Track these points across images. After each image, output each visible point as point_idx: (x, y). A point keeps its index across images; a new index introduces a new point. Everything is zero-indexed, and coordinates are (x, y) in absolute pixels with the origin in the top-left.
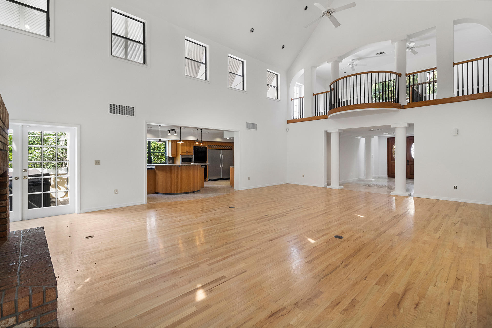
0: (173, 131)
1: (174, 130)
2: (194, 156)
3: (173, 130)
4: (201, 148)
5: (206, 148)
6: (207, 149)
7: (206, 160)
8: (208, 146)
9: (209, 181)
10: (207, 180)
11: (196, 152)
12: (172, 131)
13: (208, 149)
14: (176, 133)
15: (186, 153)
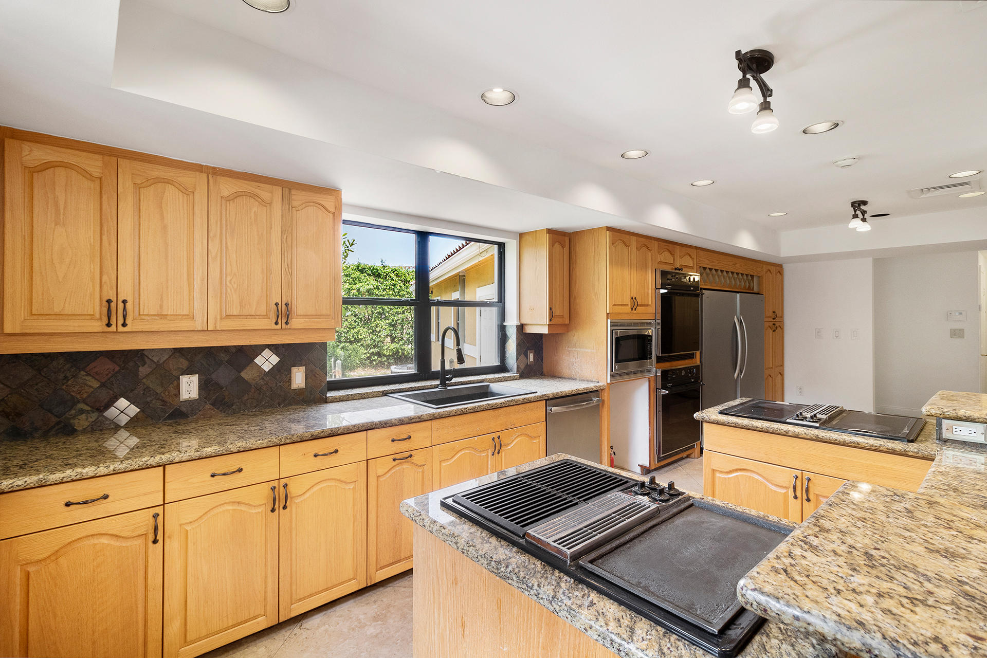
13: (701, 289)
15: (629, 307)
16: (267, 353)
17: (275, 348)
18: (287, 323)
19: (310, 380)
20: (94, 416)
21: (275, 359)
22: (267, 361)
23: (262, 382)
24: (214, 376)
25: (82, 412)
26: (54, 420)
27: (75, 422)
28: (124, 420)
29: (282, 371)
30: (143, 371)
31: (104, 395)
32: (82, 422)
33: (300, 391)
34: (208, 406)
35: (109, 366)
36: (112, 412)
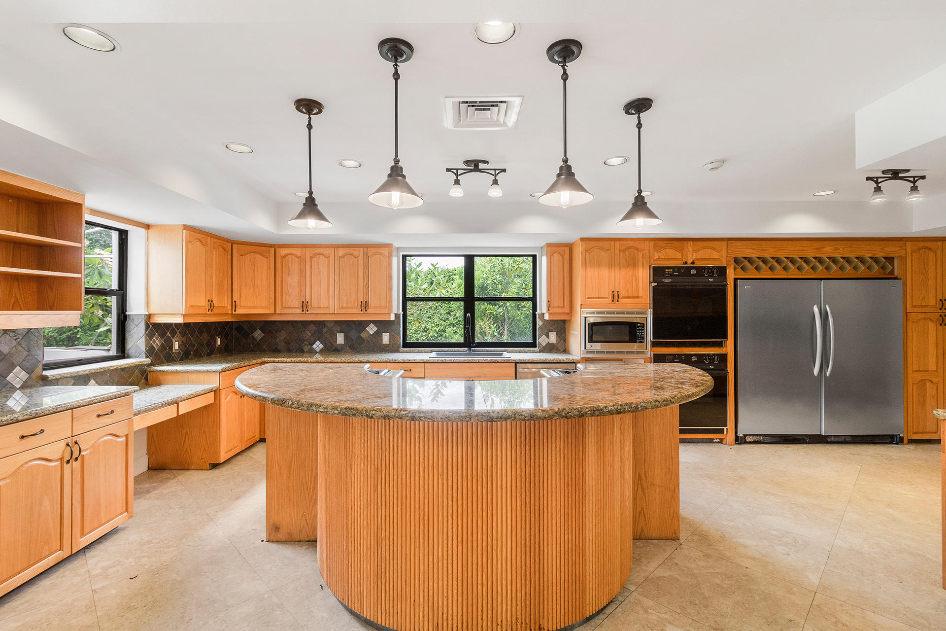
0: (480, 171)
1: (486, 162)
2: (654, 313)
3: (481, 166)
4: (693, 272)
5: (722, 271)
6: (731, 275)
7: (725, 336)
8: (736, 261)
9: (740, 440)
10: (731, 437)
11: (661, 295)
12: (476, 169)
13: (736, 280)
14: (495, 182)
15: (609, 300)
16: (372, 325)
17: (375, 323)
18: (366, 311)
19: (391, 340)
20: (310, 346)
21: (375, 329)
22: (372, 329)
23: (369, 339)
24: (349, 335)
25: (306, 344)
26: (298, 347)
27: (304, 348)
28: (318, 350)
29: (378, 334)
30: (325, 330)
31: (312, 339)
32: (306, 348)
33: (387, 346)
34: (348, 348)
35: (313, 328)
36: (314, 346)
